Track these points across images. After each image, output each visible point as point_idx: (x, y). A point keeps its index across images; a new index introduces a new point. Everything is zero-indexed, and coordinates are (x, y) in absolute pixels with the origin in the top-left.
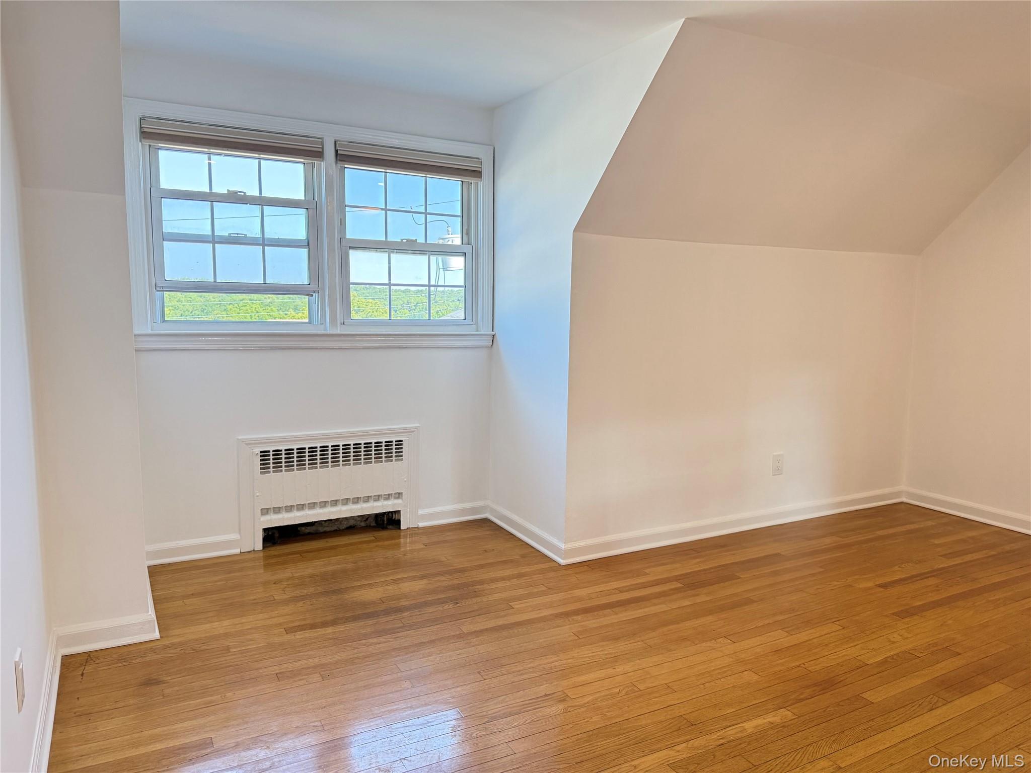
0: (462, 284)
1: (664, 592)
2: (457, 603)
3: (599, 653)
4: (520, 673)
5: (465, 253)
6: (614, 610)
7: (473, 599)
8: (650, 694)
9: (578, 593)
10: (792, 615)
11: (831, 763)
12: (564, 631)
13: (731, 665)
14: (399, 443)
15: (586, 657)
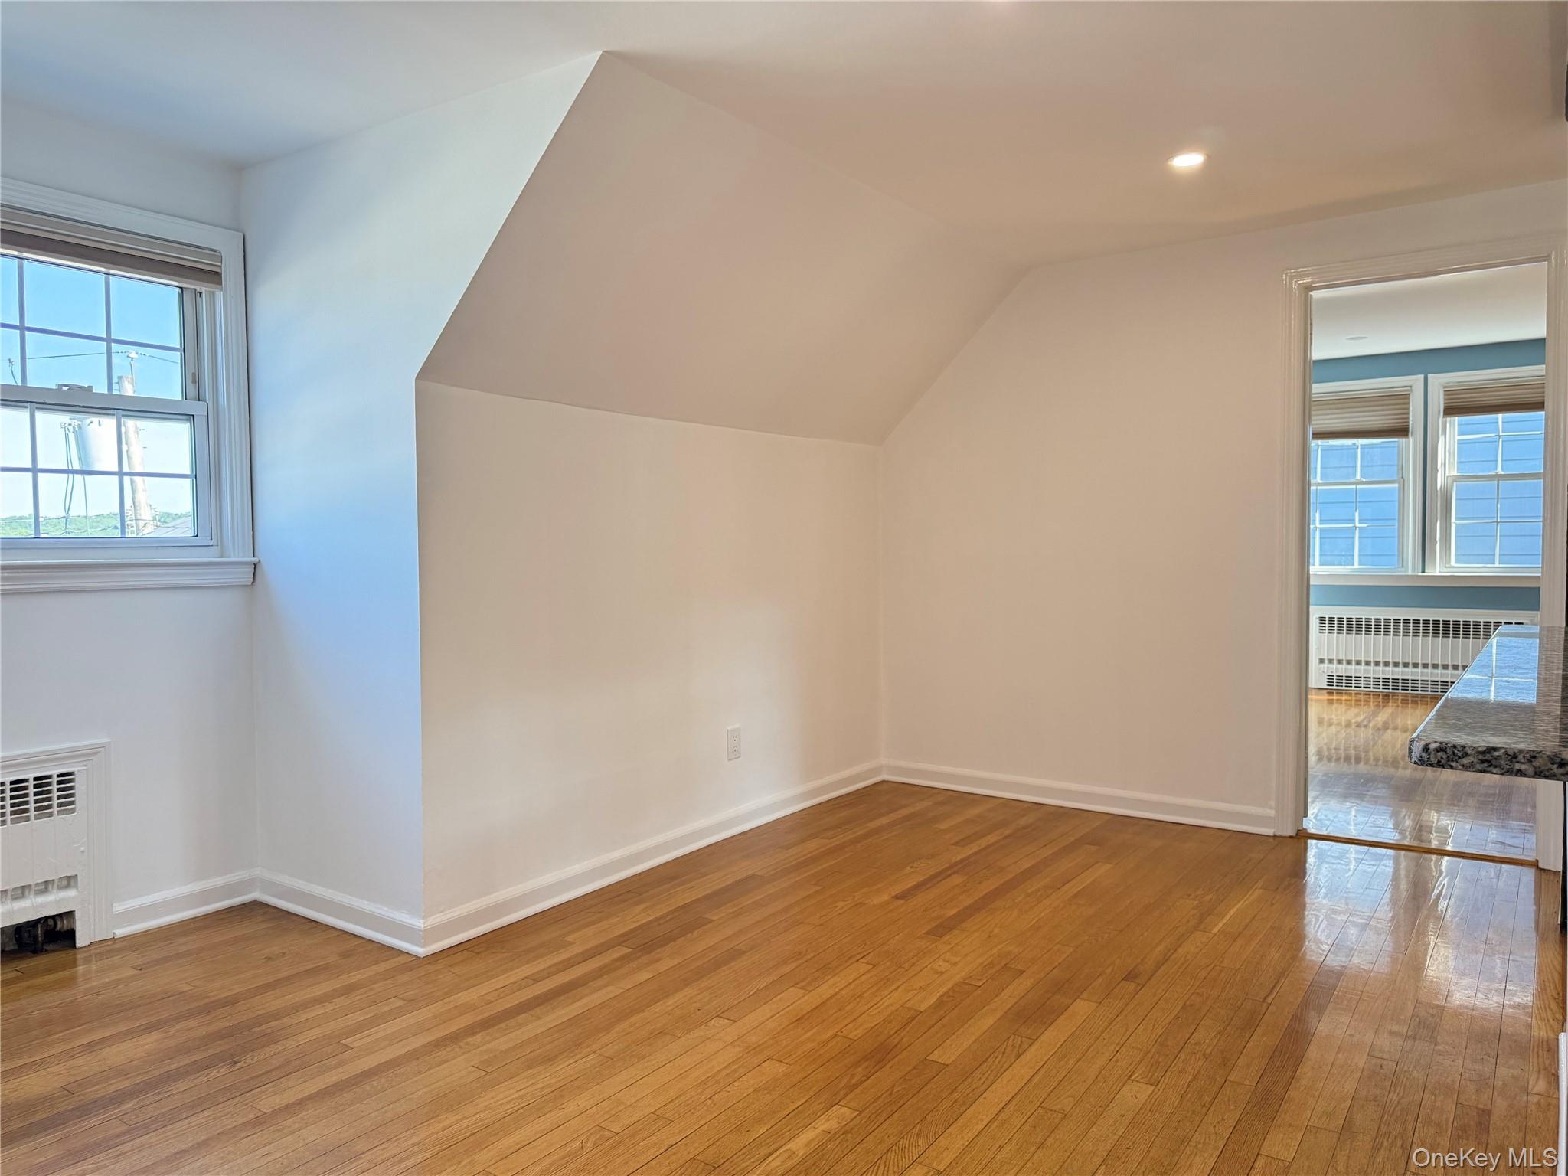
0: (188, 471)
1: (605, 966)
2: (236, 1063)
3: (528, 1090)
4: (396, 1159)
5: (193, 416)
6: (532, 1012)
7: (267, 1049)
8: (633, 1136)
9: (462, 998)
10: (801, 961)
11: (926, 1169)
12: (458, 1067)
13: (740, 1057)
14: (66, 778)
15: (510, 1101)
